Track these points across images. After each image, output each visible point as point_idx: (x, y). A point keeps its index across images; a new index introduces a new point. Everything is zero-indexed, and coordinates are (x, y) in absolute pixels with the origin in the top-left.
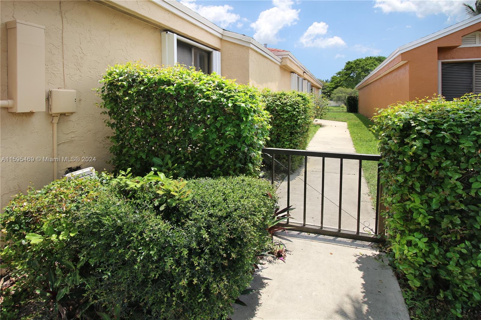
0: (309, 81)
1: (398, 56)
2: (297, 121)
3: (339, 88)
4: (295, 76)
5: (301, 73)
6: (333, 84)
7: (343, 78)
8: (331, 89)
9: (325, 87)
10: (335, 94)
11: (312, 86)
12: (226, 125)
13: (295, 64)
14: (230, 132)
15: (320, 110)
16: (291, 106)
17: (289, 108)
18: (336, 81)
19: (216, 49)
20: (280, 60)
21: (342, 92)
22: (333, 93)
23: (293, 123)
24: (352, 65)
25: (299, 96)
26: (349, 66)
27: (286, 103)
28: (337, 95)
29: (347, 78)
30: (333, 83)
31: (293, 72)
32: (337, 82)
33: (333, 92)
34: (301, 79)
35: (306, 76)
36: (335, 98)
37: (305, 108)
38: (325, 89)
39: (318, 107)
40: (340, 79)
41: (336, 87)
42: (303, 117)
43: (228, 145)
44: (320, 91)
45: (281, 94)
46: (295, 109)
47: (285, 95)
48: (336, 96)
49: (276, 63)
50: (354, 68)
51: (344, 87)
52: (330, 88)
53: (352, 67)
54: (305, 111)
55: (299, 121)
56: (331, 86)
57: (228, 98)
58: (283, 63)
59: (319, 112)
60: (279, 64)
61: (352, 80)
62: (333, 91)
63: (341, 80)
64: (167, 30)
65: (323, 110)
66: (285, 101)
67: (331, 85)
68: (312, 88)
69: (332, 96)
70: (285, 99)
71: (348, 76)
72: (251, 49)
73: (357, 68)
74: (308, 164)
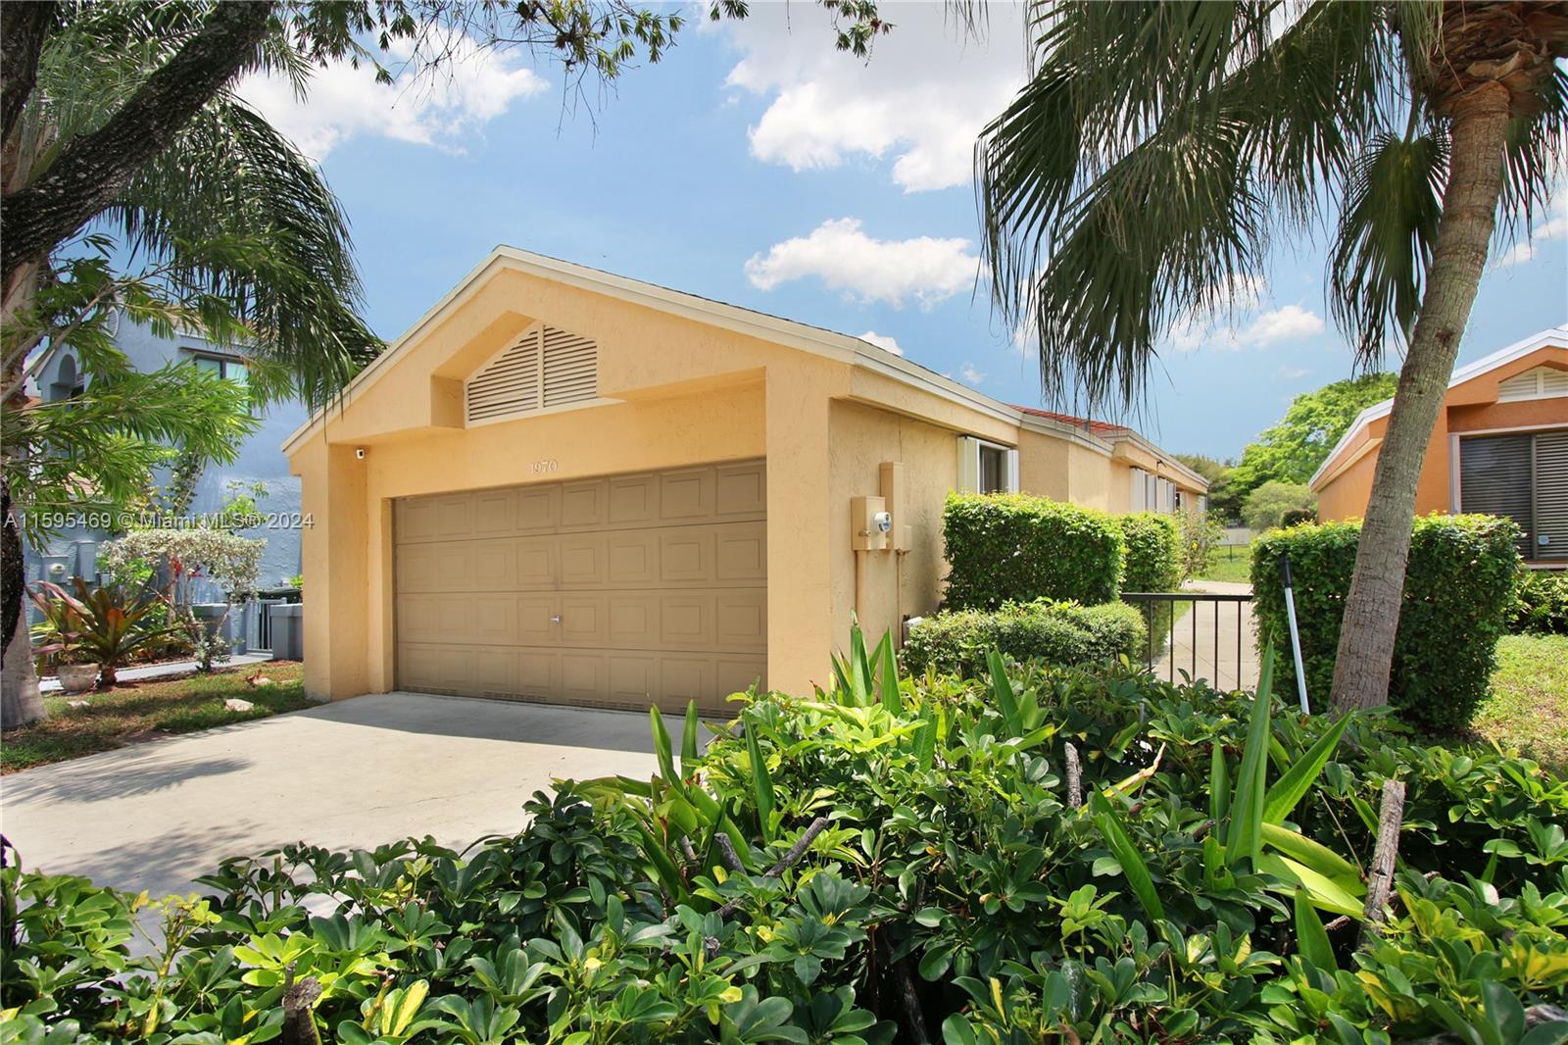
0: (1170, 480)
1: (1365, 427)
2: (1153, 566)
3: (1269, 484)
4: (1139, 474)
5: (1151, 464)
6: (1248, 473)
7: (1282, 450)
8: (1243, 487)
9: (1222, 483)
10: (1257, 506)
11: (1179, 489)
12: (1093, 557)
13: (1140, 450)
14: (1098, 562)
15: (1201, 552)
16: (1143, 539)
17: (1140, 544)
18: (1260, 460)
19: (1012, 447)
20: (1111, 448)
21: (1277, 497)
22: (1248, 503)
23: (1147, 569)
24: (1312, 405)
25: (1156, 521)
26: (1302, 410)
27: (1134, 535)
28: (1263, 507)
29: (1294, 451)
30: (1251, 468)
31: (1136, 467)
32: (1264, 466)
33: (1251, 498)
34: (1151, 478)
35: (1163, 470)
36: (1257, 519)
37: (1167, 543)
38: (1222, 488)
39: (1195, 546)
40: (1273, 455)
41: (1257, 484)
42: (1163, 558)
43: (1093, 578)
44: (1202, 502)
45: (1126, 520)
46: (1150, 544)
47: (1131, 521)
48: (1257, 510)
49: (1103, 455)
50: (1319, 415)
51: (1285, 478)
52: (1240, 483)
53: (1311, 411)
54: (1167, 549)
55: (1157, 565)
56: (1241, 479)
57: (1094, 530)
58: (1117, 454)
59: (1197, 560)
60: (1110, 455)
61: (1312, 454)
62: (1249, 494)
63: (1277, 455)
64: (965, 435)
65: (1207, 554)
66: (1132, 532)
67: (1242, 475)
68: (1178, 495)
69: (1245, 512)
70: (1133, 528)
71: (1299, 440)
72: (1074, 443)
73: (1328, 415)
74: (1175, 628)
